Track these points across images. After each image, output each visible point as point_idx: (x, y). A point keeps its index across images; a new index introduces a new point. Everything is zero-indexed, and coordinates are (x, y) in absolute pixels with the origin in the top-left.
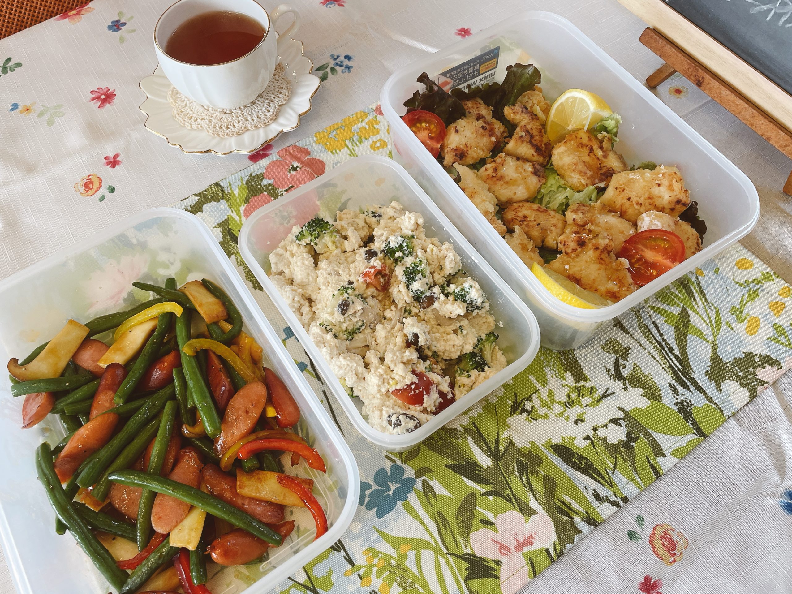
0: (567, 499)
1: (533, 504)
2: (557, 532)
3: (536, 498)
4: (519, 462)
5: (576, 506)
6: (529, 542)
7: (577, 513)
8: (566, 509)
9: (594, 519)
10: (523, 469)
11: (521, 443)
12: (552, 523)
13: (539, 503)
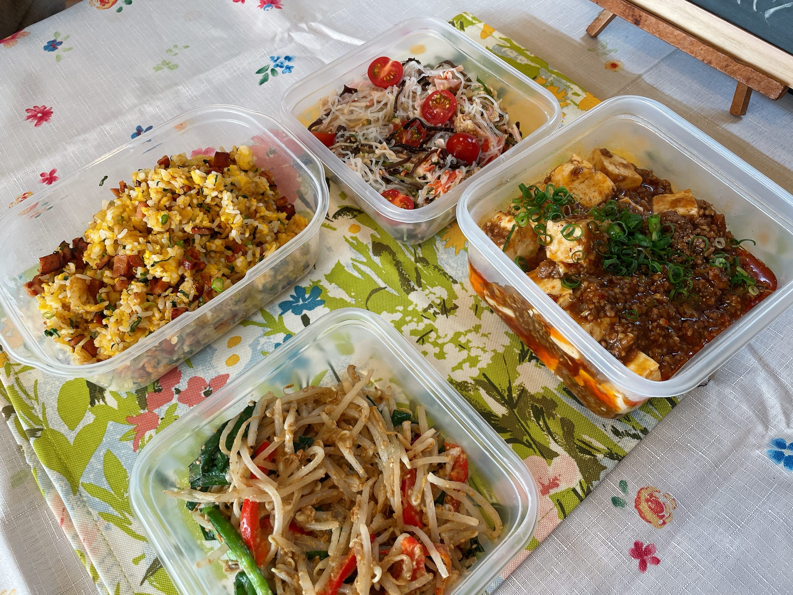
0: (586, 438)
1: (554, 447)
2: (580, 471)
3: (555, 441)
4: (534, 408)
5: (596, 444)
6: (554, 484)
7: (598, 451)
8: (587, 448)
9: (616, 454)
10: (539, 414)
11: (533, 389)
12: (575, 463)
13: (560, 445)
